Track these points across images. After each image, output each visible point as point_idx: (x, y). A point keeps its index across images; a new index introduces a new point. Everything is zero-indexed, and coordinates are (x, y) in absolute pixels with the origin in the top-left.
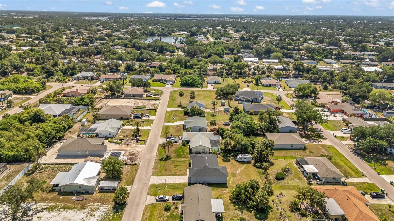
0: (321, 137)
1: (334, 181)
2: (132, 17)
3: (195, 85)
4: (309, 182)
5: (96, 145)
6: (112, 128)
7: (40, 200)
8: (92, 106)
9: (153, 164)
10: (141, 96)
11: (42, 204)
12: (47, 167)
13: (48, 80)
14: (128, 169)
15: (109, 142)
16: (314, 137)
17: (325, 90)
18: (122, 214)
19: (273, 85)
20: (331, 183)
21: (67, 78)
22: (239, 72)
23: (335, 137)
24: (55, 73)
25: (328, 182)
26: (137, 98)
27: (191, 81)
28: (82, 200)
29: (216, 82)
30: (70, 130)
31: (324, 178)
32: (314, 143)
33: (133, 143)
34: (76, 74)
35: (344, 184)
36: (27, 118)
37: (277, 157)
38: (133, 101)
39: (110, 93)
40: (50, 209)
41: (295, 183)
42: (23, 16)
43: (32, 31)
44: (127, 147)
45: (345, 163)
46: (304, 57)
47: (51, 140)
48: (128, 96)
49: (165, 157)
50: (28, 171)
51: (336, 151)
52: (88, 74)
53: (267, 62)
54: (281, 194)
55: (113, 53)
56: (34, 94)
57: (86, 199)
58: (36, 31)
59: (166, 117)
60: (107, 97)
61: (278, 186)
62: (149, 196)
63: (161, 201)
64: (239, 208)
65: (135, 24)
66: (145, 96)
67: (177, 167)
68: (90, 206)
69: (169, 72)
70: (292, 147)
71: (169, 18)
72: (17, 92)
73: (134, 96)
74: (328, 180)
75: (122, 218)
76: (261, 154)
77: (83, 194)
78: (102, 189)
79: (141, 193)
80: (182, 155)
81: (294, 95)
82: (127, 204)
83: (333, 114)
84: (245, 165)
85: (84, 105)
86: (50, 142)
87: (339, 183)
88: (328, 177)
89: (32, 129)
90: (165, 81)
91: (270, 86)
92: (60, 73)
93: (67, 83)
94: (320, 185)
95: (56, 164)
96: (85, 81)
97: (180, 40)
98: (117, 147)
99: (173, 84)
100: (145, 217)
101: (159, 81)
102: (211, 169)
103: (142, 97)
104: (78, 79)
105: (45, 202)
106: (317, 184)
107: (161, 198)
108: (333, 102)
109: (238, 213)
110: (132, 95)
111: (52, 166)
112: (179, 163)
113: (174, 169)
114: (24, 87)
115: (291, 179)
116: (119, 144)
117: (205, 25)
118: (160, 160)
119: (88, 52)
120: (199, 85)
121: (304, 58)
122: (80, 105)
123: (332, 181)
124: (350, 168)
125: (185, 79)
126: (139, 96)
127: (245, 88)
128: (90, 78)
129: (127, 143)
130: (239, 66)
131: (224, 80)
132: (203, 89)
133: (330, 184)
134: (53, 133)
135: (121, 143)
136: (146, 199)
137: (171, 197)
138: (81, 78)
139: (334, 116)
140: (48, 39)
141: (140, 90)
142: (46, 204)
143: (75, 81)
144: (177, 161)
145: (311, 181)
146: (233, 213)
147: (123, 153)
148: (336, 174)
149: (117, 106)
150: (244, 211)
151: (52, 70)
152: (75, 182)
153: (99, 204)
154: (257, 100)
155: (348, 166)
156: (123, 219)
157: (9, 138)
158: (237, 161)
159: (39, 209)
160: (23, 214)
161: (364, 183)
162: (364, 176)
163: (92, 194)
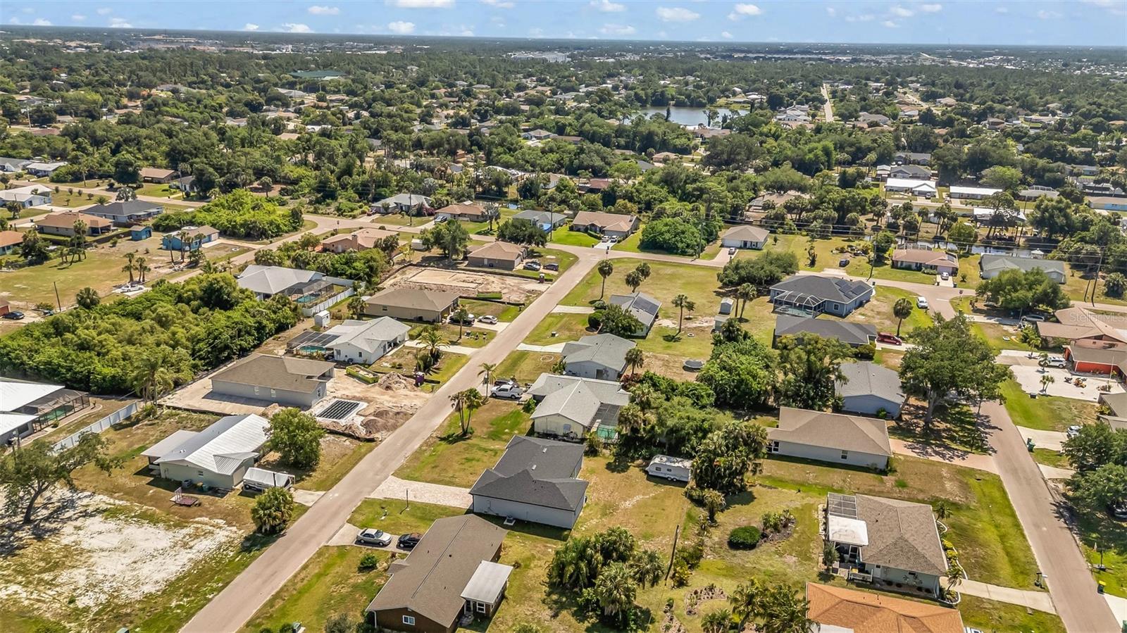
0: (978, 445)
1: (911, 580)
2: (635, 52)
3: (677, 248)
4: (828, 570)
5: (297, 378)
6: (369, 341)
7: (106, 490)
8: (369, 282)
9: (416, 445)
10: (508, 265)
11: (105, 498)
12: (170, 416)
13: (315, 208)
14: (347, 447)
15: (349, 375)
16: (952, 439)
17: (1109, 299)
18: (254, 558)
19: (927, 267)
20: (899, 585)
21: (361, 207)
22: (833, 219)
23: (1031, 449)
24: (340, 192)
25: (890, 583)
26: (497, 271)
27: (667, 236)
28: (189, 506)
29: (748, 245)
30: (281, 334)
31: (878, 567)
32: (937, 458)
33: (402, 385)
34: (384, 197)
35: (942, 598)
36: (194, 295)
37: (781, 481)
38: (479, 277)
39: (436, 251)
40: (110, 513)
41: (780, 565)
42: (370, 49)
43: (358, 87)
44: (383, 394)
45: (1003, 538)
46: (1105, 185)
47: (220, 353)
48: (478, 264)
49: (460, 432)
50: (128, 418)
51: (997, 494)
52: (416, 200)
53: (961, 196)
54: (711, 588)
55: (510, 150)
56: (265, 240)
57: (200, 505)
58: (366, 87)
59: (536, 328)
60: (426, 262)
61: (721, 564)
62: (348, 526)
63: (366, 543)
64: (556, 602)
65: (629, 71)
66: (519, 267)
67: (469, 464)
68: (198, 523)
69: (625, 207)
70: (844, 457)
71: (742, 55)
72: (228, 232)
73: (491, 266)
74: (891, 577)
75: (247, 566)
76: (711, 461)
77: (201, 491)
78: (250, 488)
79: (336, 514)
80: (506, 433)
81: (980, 305)
82: (283, 535)
83: (1075, 378)
84: (663, 489)
85: (350, 277)
86: (217, 358)
87: (928, 591)
88: (892, 566)
89: (191, 323)
90: (602, 231)
91: (919, 268)
92: (351, 193)
93: (356, 220)
94: (859, 585)
95: (195, 411)
96: (399, 216)
97: (725, 119)
98: (359, 389)
99: (619, 242)
100: (302, 575)
101: (586, 230)
102: (535, 482)
103: (511, 269)
104: (386, 211)
105: (111, 496)
106: (850, 581)
107: (368, 535)
108: (1100, 338)
109: (546, 613)
110: (486, 262)
111: (184, 414)
112: (479, 454)
113: (457, 466)
114: (246, 221)
115: (776, 553)
116: (367, 382)
117: (838, 77)
118: (442, 439)
119: (449, 142)
120: (692, 248)
121: (1108, 189)
122: (341, 275)
123: (902, 581)
124: (1008, 554)
125: (653, 228)
126: (501, 267)
127: (830, 267)
128: (414, 211)
129: (386, 384)
130: (844, 200)
131: (776, 240)
132: (699, 262)
133: (896, 589)
134: (225, 336)
135: (375, 381)
136: (337, 532)
137: (396, 539)
138: (395, 208)
139: (1078, 384)
140: (379, 107)
141: (510, 251)
142: (112, 501)
143: (377, 216)
144: (480, 449)
145: (835, 571)
146: (528, 613)
147: (363, 405)
148: (922, 560)
149: (433, 286)
150: (564, 612)
151: (333, 185)
152: (187, 459)
153: (221, 522)
154: (836, 307)
155: (1005, 549)
156: (247, 570)
157: (131, 336)
158: (646, 472)
159: (90, 509)
160: (51, 514)
161: (1024, 608)
162: (1040, 586)
163: (223, 495)
